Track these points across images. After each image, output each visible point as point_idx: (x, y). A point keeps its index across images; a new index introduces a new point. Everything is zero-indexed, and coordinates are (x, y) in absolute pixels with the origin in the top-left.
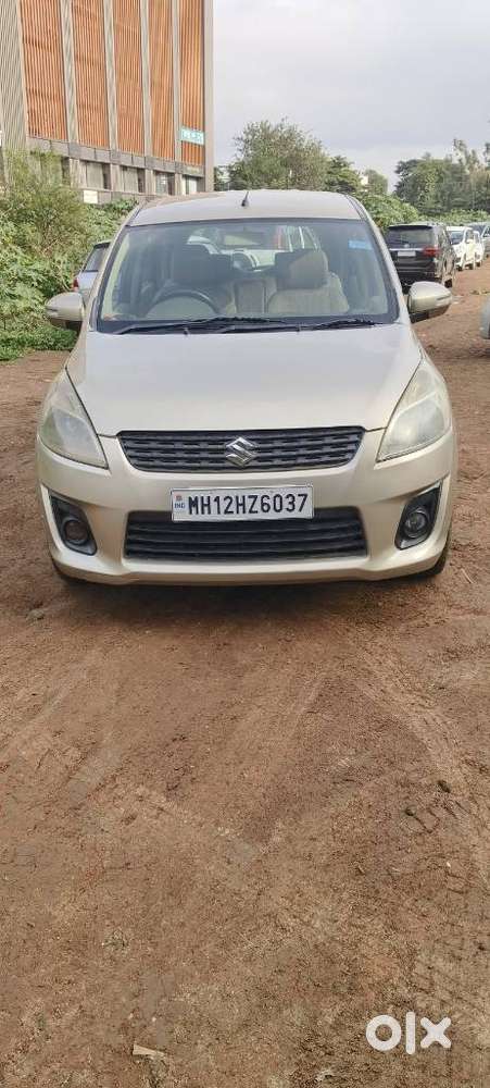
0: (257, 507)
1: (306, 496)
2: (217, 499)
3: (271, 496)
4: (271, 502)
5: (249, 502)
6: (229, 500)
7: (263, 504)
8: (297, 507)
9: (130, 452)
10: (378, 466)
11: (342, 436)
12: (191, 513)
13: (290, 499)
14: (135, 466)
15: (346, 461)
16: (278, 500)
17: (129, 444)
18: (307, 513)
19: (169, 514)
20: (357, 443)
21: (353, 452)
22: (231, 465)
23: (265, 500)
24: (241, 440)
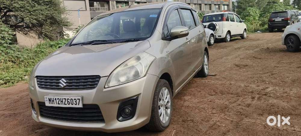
0: (66, 103)
1: (79, 99)
2: (56, 99)
3: (70, 99)
4: (70, 101)
5: (64, 100)
6: (58, 100)
7: (68, 102)
8: (78, 104)
9: (38, 83)
10: (105, 90)
11: (94, 79)
12: (49, 103)
13: (75, 100)
14: (39, 87)
15: (94, 88)
16: (72, 100)
17: (38, 80)
18: (81, 106)
19: (44, 103)
20: (98, 81)
21: (97, 84)
22: (60, 88)
23: (68, 100)
24: (63, 79)
